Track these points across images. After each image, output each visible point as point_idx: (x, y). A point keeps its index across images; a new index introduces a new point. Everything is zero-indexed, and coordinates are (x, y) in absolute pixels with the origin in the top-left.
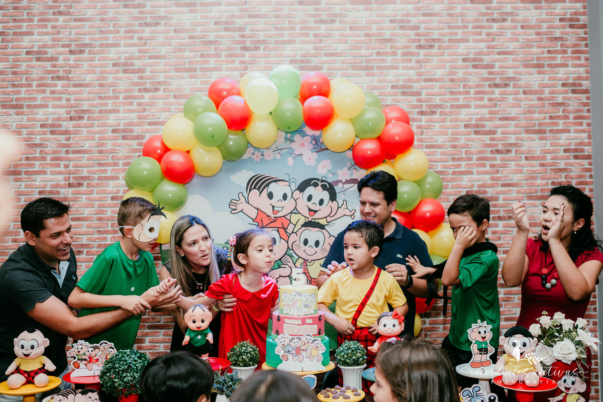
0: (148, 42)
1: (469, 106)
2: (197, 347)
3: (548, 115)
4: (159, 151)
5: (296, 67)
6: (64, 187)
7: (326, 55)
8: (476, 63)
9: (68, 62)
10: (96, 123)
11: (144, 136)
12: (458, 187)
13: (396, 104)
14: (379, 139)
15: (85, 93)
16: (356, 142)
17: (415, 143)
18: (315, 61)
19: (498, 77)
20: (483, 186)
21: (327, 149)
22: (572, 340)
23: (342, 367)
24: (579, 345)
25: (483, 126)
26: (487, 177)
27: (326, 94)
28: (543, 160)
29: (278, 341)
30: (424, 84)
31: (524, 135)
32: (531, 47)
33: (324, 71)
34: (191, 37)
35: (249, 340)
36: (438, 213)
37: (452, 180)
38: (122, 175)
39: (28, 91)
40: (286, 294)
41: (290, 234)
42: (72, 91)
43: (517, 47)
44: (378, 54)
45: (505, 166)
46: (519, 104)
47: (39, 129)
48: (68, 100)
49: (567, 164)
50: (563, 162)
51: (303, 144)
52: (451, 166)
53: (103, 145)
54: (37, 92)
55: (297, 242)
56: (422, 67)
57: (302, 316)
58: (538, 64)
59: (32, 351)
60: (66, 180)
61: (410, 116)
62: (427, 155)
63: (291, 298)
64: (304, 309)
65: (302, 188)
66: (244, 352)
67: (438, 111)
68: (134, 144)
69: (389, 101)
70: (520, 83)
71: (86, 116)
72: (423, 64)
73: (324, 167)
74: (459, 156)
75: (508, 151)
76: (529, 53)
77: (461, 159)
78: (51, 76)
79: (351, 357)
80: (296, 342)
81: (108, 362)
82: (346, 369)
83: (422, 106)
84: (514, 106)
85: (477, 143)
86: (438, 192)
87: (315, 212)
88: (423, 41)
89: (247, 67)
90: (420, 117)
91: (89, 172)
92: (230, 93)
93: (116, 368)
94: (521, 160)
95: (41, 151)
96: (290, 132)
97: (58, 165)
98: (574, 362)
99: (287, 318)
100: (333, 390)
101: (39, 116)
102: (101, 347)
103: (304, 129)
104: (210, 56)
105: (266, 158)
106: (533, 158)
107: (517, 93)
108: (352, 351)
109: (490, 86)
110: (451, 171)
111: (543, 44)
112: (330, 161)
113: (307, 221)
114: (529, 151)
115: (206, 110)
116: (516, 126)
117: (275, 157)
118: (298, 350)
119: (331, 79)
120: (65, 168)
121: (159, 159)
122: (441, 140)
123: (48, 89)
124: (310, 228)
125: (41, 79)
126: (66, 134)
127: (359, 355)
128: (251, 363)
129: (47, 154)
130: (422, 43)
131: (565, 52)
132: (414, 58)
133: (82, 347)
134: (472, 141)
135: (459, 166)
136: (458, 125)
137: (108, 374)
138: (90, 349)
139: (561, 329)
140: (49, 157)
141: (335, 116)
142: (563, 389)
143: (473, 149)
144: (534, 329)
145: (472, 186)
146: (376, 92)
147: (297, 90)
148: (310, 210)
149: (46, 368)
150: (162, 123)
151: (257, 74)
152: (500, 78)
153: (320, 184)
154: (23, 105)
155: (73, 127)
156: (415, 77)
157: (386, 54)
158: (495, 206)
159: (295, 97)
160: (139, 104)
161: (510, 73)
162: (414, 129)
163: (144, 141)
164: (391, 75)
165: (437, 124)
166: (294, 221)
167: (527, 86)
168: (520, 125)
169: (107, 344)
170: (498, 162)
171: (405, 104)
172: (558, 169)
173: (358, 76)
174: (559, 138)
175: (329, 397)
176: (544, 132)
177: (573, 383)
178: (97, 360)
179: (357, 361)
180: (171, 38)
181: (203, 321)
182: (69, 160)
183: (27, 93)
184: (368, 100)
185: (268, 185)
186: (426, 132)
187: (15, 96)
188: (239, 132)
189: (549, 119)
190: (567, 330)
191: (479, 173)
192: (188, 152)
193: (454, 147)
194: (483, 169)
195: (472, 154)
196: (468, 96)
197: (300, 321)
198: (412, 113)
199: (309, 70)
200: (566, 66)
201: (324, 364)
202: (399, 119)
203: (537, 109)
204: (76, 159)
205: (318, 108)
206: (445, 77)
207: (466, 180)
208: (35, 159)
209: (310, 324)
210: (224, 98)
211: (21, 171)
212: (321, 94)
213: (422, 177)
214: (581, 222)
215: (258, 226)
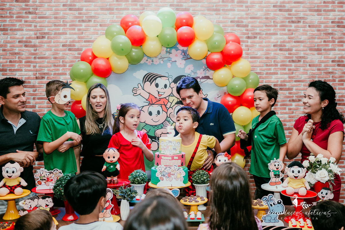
1: (276, 34)
2: (110, 172)
3: (323, 40)
4: (90, 58)
5: (173, 9)
7: (192, 2)
8: (281, 8)
9: (35, 3)
10: (52, 40)
11: (82, 49)
12: (269, 82)
13: (233, 32)
14: (222, 52)
15: (46, 22)
16: (208, 54)
17: (244, 55)
18: (185, 5)
20: (284, 81)
21: (191, 58)
22: (327, 169)
24: (330, 172)
25: (285, 46)
26: (286, 76)
27: (190, 25)
28: (319, 67)
29: (158, 169)
30: (250, 20)
31: (308, 52)
33: (191, 11)
35: (141, 169)
37: (266, 78)
38: (68, 72)
39: (10, 20)
40: (162, 142)
41: (169, 109)
42: (38, 21)
44: (223, 2)
45: (297, 70)
46: (306, 33)
47: (17, 43)
49: (333, 69)
50: (331, 68)
51: (177, 55)
52: (265, 69)
53: (57, 54)
55: (173, 113)
56: (249, 10)
57: (172, 155)
58: (317, 9)
59: (13, 174)
61: (241, 39)
62: (250, 63)
63: (166, 144)
64: (173, 151)
65: (176, 81)
66: (138, 176)
67: (258, 36)
68: (76, 53)
69: (229, 30)
70: (307, 20)
71: (47, 36)
72: (250, 8)
73: (189, 69)
75: (299, 61)
76: (313, 3)
77: (271, 65)
78: (25, 11)
79: (200, 179)
80: (168, 170)
81: (58, 181)
82: (198, 186)
83: (248, 33)
84: (303, 34)
85: (281, 56)
86: (256, 85)
89: (144, 8)
90: (247, 40)
91: (48, 70)
92: (133, 24)
93: (62, 184)
94: (306, 67)
95: (19, 57)
96: (169, 47)
97: (30, 66)
99: (163, 156)
100: (189, 197)
101: (17, 36)
102: (54, 173)
103: (177, 46)
104: (122, 1)
105: (154, 63)
106: (314, 65)
107: (305, 27)
108: (201, 175)
109: (289, 22)
110: (265, 72)
112: (192, 65)
113: (178, 101)
114: (311, 61)
115: (119, 33)
116: (304, 46)
117: (160, 62)
118: (169, 175)
119: (194, 17)
120: (34, 67)
121: (90, 63)
122: (259, 54)
123: (23, 20)
126: (34, 47)
127: (205, 178)
128: (142, 182)
129: (22, 59)
131: (334, 3)
132: (244, 5)
133: (42, 172)
134: (278, 54)
135: (270, 69)
136: (270, 45)
137: (58, 188)
138: (48, 174)
139: (321, 163)
141: (196, 38)
142: (321, 197)
143: (278, 60)
144: (306, 163)
145: (277, 81)
146: (221, 25)
147: (173, 23)
149: (21, 184)
150: (92, 41)
151: (150, 12)
152: (295, 17)
154: (7, 29)
155: (38, 43)
156: (245, 16)
157: (228, 2)
158: (290, 93)
159: (172, 27)
160: (79, 30)
161: (301, 15)
162: (243, 47)
163: (82, 52)
164: (231, 15)
165: (258, 45)
166: (171, 100)
167: (311, 22)
168: (307, 46)
169: (57, 170)
170: (293, 67)
171: (238, 32)
172: (328, 72)
173: (211, 15)
174: (329, 54)
175: (187, 201)
176: (320, 50)
178: (52, 180)
179: (204, 181)
181: (114, 158)
183: (10, 22)
184: (216, 29)
185: (155, 79)
186: (251, 49)
187: (3, 24)
188: (139, 47)
189: (324, 42)
190: (324, 164)
191: (281, 74)
192: (108, 59)
193: (267, 58)
194: (284, 72)
195: (278, 62)
196: (276, 28)
197: (171, 158)
198: (241, 37)
199: (181, 10)
200: (334, 11)
201: (184, 182)
202: (234, 41)
203: (317, 36)
204: (40, 62)
205: (186, 33)
206: (263, 16)
207: (274, 78)
208: (15, 62)
209: (177, 160)
210: (130, 27)
211: (7, 69)
212: (188, 25)
213: (247, 76)
214: (326, 102)
215: (149, 103)
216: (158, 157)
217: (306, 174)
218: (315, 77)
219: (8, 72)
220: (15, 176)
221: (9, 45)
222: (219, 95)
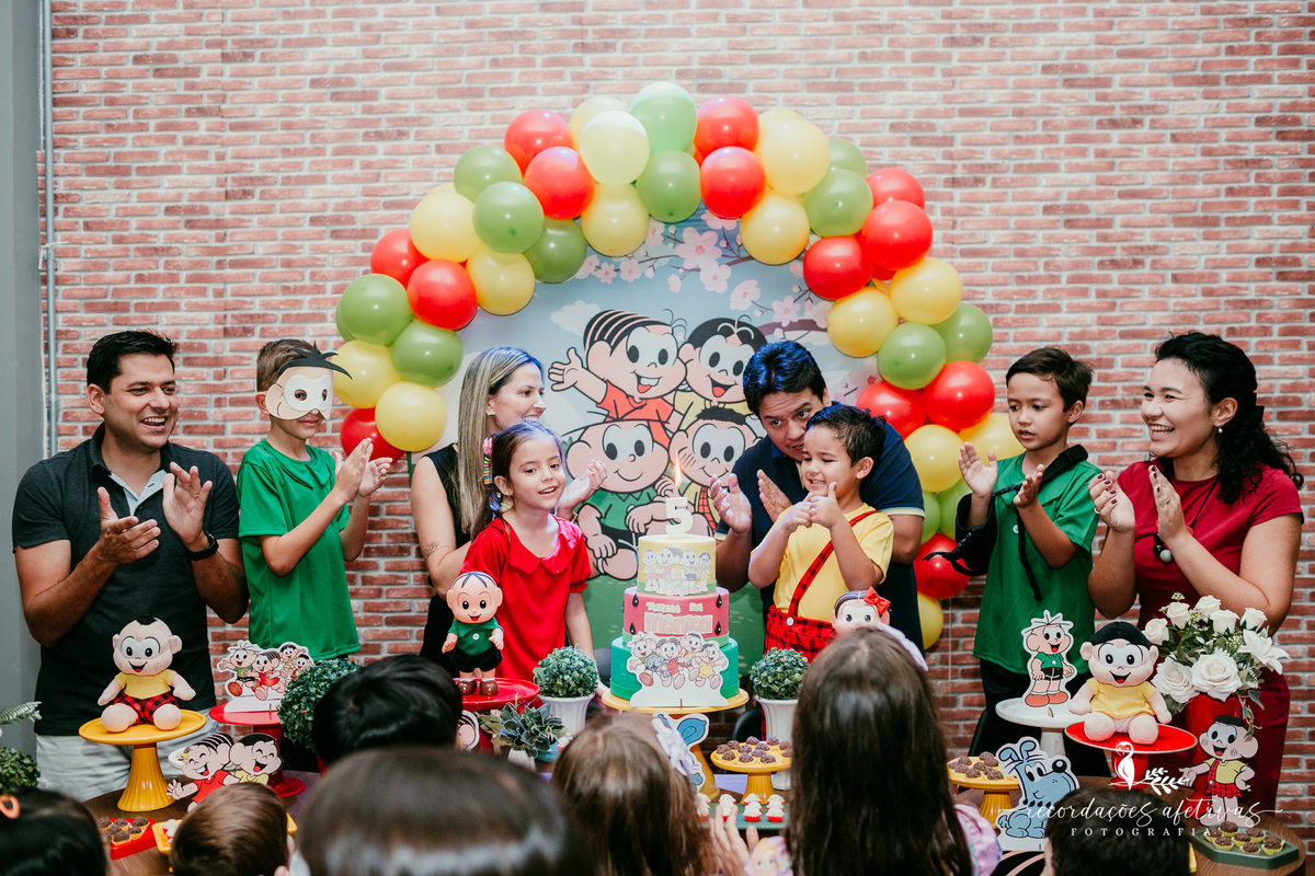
0: (383, 34)
1: (1055, 168)
2: (472, 656)
3: (1224, 187)
4: (404, 262)
5: (687, 87)
6: (215, 335)
7: (754, 60)
8: (1071, 75)
9: (218, 78)
10: (278, 204)
11: (376, 231)
12: (1029, 337)
13: (899, 162)
14: (859, 237)
15: (255, 142)
16: (812, 242)
17: (937, 243)
18: (729, 73)
19: (1117, 104)
20: (1082, 335)
21: (750, 258)
22: (1232, 652)
23: (763, 700)
24: (1245, 662)
25: (1085, 210)
26: (1090, 317)
27: (748, 143)
28: (1209, 282)
29: (633, 646)
30: (958, 120)
31: (1171, 230)
32: (1192, 39)
33: (750, 94)
34: (472, 25)
35: (577, 645)
36: (980, 391)
37: (1016, 323)
38: (330, 312)
39: (138, 138)
40: (650, 552)
41: (674, 434)
42: (229, 139)
43: (1161, 40)
44: (863, 57)
45: (1128, 295)
46: (1163, 163)
47: (162, 217)
48: (221, 157)
49: (1262, 291)
50: (1253, 286)
51: (701, 247)
52: (1015, 293)
53: (293, 249)
54: (158, 140)
55: (688, 451)
56: (957, 86)
57: (682, 598)
58: (1205, 77)
59: (149, 660)
60: (218, 321)
61: (925, 189)
62: (959, 272)
63: (660, 560)
64: (686, 583)
65: (698, 338)
66: (567, 669)
67: (989, 178)
68: (357, 247)
69: (885, 156)
70: (1165, 118)
71: (258, 190)
72: (958, 79)
73: (745, 294)
74: (1032, 274)
75: (1137, 263)
76: (1187, 54)
77: (1036, 280)
78: (185, 107)
79: (782, 681)
80: (669, 649)
81: (295, 684)
82: (773, 705)
83: (954, 167)
84: (1151, 167)
85: (1070, 246)
86: (982, 349)
87: (726, 388)
88: (958, 28)
89: (588, 86)
90: (949, 190)
91: (265, 305)
92: (551, 141)
93: (310, 695)
94: (1163, 282)
95: (167, 262)
96: (674, 221)
97: (203, 292)
98: (1233, 696)
99: (651, 600)
100: (742, 745)
101: (161, 192)
102: (284, 655)
103: (702, 217)
104: (510, 63)
105: (624, 275)
106: (1190, 278)
107: (1159, 140)
108: (785, 668)
109: (1100, 124)
110: (1013, 304)
111: (1217, 33)
112: (756, 283)
113: (708, 407)
114: (1182, 264)
115: (499, 176)
116: (1155, 210)
117: (643, 274)
118: (673, 666)
119: (760, 112)
120: (216, 296)
121: (404, 279)
122: (993, 238)
123: (180, 135)
124: (714, 422)
125: (165, 113)
126: (217, 227)
127: (797, 676)
129: (179, 268)
130: (958, 33)
131: (1265, 50)
132: (939, 66)
133: (245, 653)
134: (1060, 241)
135: (1031, 294)
136: (1030, 208)
137: (296, 707)
138: (263, 659)
139: (1211, 630)
140: (183, 275)
141: (767, 189)
142: (1211, 751)
143: (1062, 259)
144: (1156, 630)
145: (1059, 336)
146: (857, 139)
147: (688, 135)
148: (715, 384)
149: (175, 693)
150: (411, 205)
151: (606, 101)
152: (1122, 108)
153: (736, 330)
154: (129, 168)
155: (232, 213)
156: (941, 106)
157: (879, 57)
158: (1105, 378)
159: (686, 150)
160: (366, 165)
161: (1145, 97)
162: (935, 217)
163: (375, 242)
164: (890, 103)
165: (987, 206)
166: (681, 405)
167: (1181, 123)
168: (1164, 207)
170: (1114, 286)
171: (919, 164)
172: (1242, 301)
173: (820, 105)
174: (1246, 234)
175: (733, 757)
176: (1215, 222)
177: (1232, 739)
178: (276, 680)
180: (430, 27)
181: (483, 606)
182: (225, 280)
183: (138, 144)
184: (838, 154)
185: (628, 332)
186: (963, 223)
187: (113, 150)
188: (569, 223)
189: (1227, 195)
190: (1223, 631)
191: (1073, 309)
192: (464, 264)
193: (1021, 253)
194: (1082, 301)
195: (1059, 268)
196: (1053, 146)
197: (678, 606)
198: (929, 182)
199: (717, 92)
200: (1267, 80)
201: (726, 693)
202: (900, 196)
203: (1202, 174)
204: (238, 280)
205: (731, 172)
206: (1005, 105)
207: (1046, 323)
208: (155, 278)
209: (698, 613)
210: (537, 151)
211: (128, 304)
212: (738, 144)
213: (948, 316)
214: (1230, 406)
215: (607, 416)
216: (635, 605)
217: (1155, 666)
218: (1195, 320)
219: (132, 313)
220: (155, 667)
221: (134, 222)
222: (851, 387)
